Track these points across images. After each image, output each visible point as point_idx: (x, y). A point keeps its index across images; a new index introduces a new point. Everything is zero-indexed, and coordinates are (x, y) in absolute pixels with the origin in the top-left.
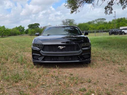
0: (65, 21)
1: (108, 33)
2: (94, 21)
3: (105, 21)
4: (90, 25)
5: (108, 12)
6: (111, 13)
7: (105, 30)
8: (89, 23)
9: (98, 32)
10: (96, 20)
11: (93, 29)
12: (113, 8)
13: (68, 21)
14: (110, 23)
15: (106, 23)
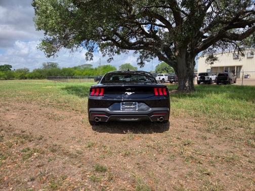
0: (47, 64)
1: (93, 80)
2: (80, 66)
3: (91, 67)
4: (76, 71)
5: (89, 59)
6: (91, 59)
7: (91, 76)
8: (75, 68)
9: (83, 78)
10: (82, 66)
11: (79, 75)
12: (93, 55)
13: (50, 64)
14: (96, 69)
15: (92, 69)
